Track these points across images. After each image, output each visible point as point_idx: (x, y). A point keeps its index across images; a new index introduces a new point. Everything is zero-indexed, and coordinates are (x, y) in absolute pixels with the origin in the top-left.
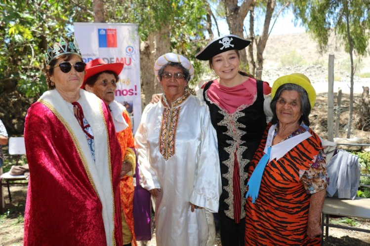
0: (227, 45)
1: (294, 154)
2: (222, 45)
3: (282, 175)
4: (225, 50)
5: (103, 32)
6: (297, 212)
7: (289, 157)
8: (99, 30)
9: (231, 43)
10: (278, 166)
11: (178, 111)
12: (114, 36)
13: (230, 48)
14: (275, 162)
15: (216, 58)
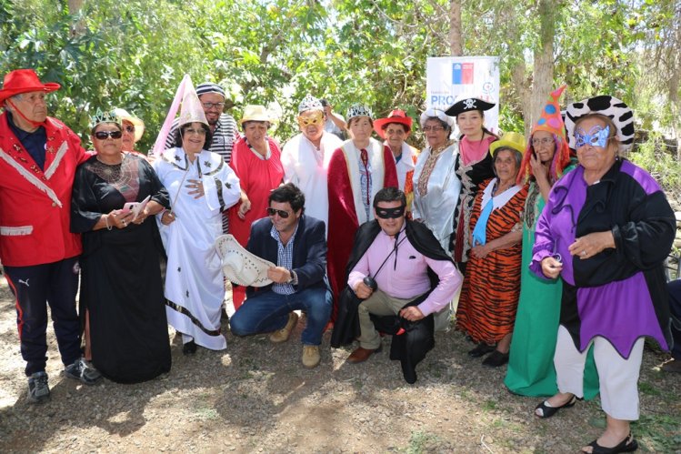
0: (470, 106)
1: (514, 202)
2: (465, 105)
3: (504, 220)
4: (468, 110)
5: (458, 67)
6: (513, 255)
7: (509, 205)
8: (454, 65)
9: (474, 104)
10: (501, 213)
11: (437, 159)
12: (471, 71)
13: (473, 109)
14: (498, 211)
15: (460, 116)
